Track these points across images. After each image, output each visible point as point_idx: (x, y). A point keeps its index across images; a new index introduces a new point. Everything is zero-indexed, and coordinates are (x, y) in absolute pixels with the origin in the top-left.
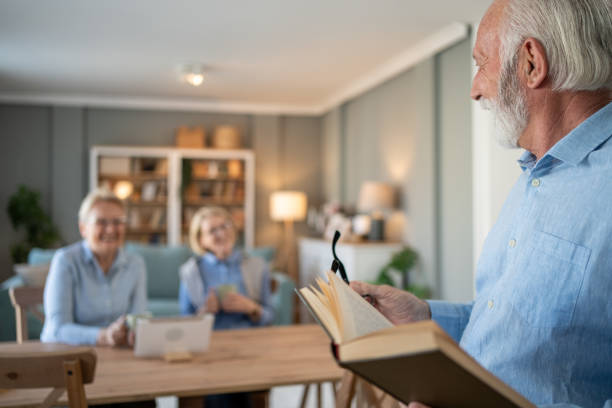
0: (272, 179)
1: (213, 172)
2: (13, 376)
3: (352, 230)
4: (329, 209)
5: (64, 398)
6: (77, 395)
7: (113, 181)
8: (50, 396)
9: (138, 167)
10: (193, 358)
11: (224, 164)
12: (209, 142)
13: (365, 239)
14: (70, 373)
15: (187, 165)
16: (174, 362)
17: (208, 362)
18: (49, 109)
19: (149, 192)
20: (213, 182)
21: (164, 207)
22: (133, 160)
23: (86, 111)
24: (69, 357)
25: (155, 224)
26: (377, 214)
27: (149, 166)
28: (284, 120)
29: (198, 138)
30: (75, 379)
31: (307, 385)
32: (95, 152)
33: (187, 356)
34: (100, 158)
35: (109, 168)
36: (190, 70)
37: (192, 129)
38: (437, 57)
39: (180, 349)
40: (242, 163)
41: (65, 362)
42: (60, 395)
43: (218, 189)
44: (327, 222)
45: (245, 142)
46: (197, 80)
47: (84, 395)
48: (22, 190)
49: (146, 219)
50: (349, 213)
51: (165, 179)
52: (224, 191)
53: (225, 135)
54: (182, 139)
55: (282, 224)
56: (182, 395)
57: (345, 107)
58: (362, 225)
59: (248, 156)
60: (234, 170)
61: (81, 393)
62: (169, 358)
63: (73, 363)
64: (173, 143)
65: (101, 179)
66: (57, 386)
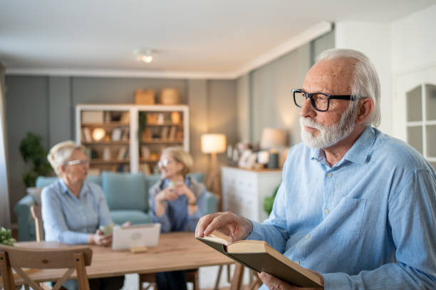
0: (202, 125)
1: (161, 121)
2: (45, 262)
3: (257, 161)
4: (241, 146)
5: (74, 274)
6: (82, 272)
7: (92, 128)
8: (67, 273)
9: (108, 118)
10: (149, 250)
11: (168, 115)
12: (158, 100)
13: (266, 167)
14: (78, 260)
15: (142, 116)
16: (136, 253)
17: (157, 253)
18: (47, 79)
19: (116, 135)
20: (161, 127)
21: (127, 145)
22: (105, 112)
23: (72, 79)
24: (77, 251)
25: (121, 158)
26: (274, 150)
27: (116, 117)
28: (209, 82)
29: (150, 97)
30: (81, 263)
31: (221, 266)
32: (78, 108)
33: (145, 249)
34: (82, 112)
35: (89, 119)
36: (144, 53)
37: (145, 91)
38: (313, 43)
39: (140, 245)
40: (181, 114)
41: (75, 254)
42: (72, 273)
43: (165, 132)
44: (240, 155)
45: (183, 100)
46: (148, 59)
47: (85, 272)
48: (30, 135)
49: (115, 154)
50: (255, 148)
51: (128, 126)
52: (169, 134)
53: (168, 95)
54: (139, 98)
55: (209, 155)
56: (141, 273)
57: (252, 73)
58: (263, 157)
59: (185, 109)
60: (175, 119)
61: (84, 271)
62: (133, 250)
63: (79, 254)
64: (133, 101)
65: (83, 126)
66: (71, 267)
